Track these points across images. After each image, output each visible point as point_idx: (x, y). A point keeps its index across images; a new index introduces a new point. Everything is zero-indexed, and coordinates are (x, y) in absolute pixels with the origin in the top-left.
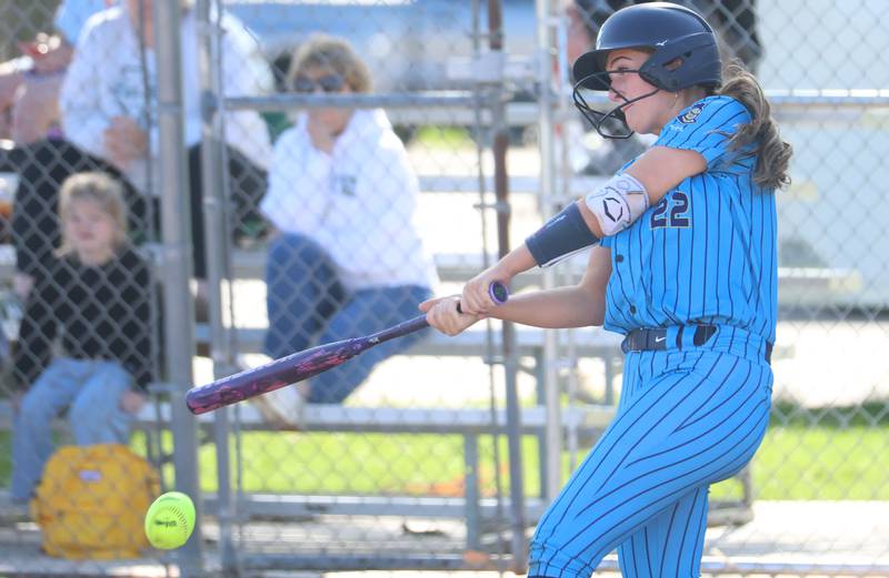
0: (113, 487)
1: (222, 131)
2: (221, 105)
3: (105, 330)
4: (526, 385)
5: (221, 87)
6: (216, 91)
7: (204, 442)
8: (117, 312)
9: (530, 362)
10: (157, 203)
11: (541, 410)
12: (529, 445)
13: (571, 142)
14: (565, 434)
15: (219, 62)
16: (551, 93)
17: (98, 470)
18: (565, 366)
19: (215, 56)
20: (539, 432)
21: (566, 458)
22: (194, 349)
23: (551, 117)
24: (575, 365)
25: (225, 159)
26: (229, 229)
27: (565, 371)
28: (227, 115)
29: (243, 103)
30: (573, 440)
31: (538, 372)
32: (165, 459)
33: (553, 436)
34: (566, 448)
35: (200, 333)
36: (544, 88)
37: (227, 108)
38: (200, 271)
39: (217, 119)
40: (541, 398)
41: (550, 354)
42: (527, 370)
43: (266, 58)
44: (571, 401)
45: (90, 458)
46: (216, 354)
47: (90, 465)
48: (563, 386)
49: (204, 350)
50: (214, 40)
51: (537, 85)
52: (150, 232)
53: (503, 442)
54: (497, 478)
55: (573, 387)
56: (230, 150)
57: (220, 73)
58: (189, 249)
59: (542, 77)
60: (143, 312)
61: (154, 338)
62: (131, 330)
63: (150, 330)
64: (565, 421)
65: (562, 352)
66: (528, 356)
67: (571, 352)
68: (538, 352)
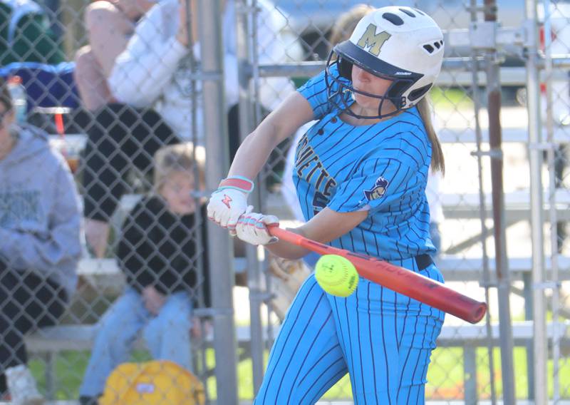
0: (164, 396)
1: (257, 95)
2: (256, 73)
4: (517, 304)
5: (256, 57)
6: (251, 61)
7: (242, 358)
9: (520, 285)
11: (530, 323)
12: (519, 355)
13: (554, 97)
14: (550, 347)
15: (254, 35)
16: (538, 56)
17: (151, 382)
18: (549, 287)
19: (251, 32)
20: (528, 344)
21: (550, 364)
22: (233, 279)
23: (537, 77)
24: (559, 286)
26: (263, 177)
27: (549, 292)
28: (261, 81)
29: (275, 70)
30: (556, 349)
31: (527, 293)
32: (209, 373)
33: (540, 347)
34: (550, 357)
35: (238, 265)
36: (531, 53)
37: (261, 76)
39: (252, 82)
40: (529, 314)
41: (537, 277)
42: (517, 291)
43: (294, 32)
44: (553, 317)
45: (143, 373)
46: (252, 283)
47: (145, 379)
49: (241, 280)
50: (250, 18)
51: (525, 50)
53: (497, 353)
54: (492, 382)
55: (556, 305)
57: (255, 45)
59: (529, 43)
61: (199, 270)
63: (195, 264)
64: (549, 334)
65: (547, 276)
66: (517, 279)
67: (555, 276)
68: (527, 276)
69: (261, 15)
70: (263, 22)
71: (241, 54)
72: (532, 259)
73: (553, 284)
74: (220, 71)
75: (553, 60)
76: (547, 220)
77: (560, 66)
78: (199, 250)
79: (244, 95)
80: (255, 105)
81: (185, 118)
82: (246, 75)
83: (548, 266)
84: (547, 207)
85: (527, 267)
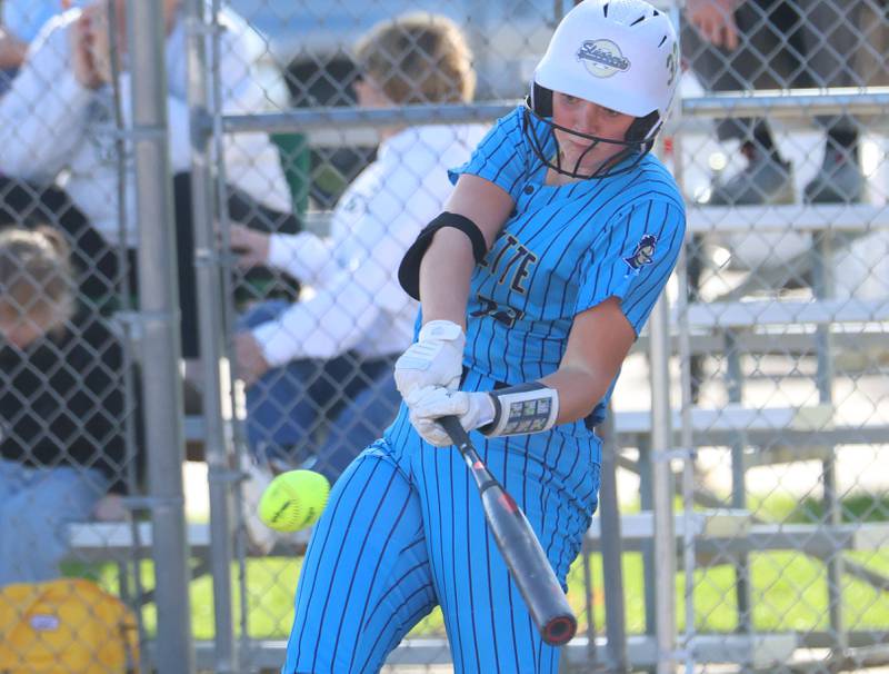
0: (75, 635)
1: (220, 161)
2: (217, 127)
3: (63, 427)
5: (218, 101)
6: (211, 108)
7: (197, 573)
8: (80, 405)
9: (632, 454)
10: (132, 255)
11: (648, 516)
12: (632, 564)
13: (686, 160)
14: (680, 552)
15: (216, 68)
17: (55, 614)
18: (677, 456)
19: (210, 62)
20: (645, 547)
21: (680, 579)
22: (182, 450)
24: (693, 456)
25: (224, 197)
26: (229, 288)
27: (678, 465)
28: (226, 139)
29: (248, 122)
30: (690, 556)
31: (643, 468)
32: (146, 597)
33: (663, 550)
34: (680, 568)
35: (190, 428)
37: (225, 130)
38: (191, 348)
39: (212, 146)
40: (647, 498)
41: (659, 442)
42: (628, 465)
43: (278, 65)
44: (685, 504)
45: (43, 599)
46: (212, 456)
47: (45, 608)
48: (676, 483)
49: (196, 452)
50: (209, 41)
52: (124, 297)
53: (597, 562)
54: (589, 608)
55: (689, 485)
56: (230, 188)
60: (115, 403)
61: (129, 437)
62: (98, 427)
63: (123, 426)
64: (678, 531)
65: (675, 440)
66: (631, 446)
67: (687, 440)
68: (643, 440)
69: (225, 37)
70: (230, 48)
71: (195, 98)
72: (652, 413)
73: (683, 452)
74: (161, 124)
75: (684, 102)
76: (675, 353)
77: (694, 112)
78: (129, 405)
79: (199, 161)
80: (216, 182)
81: (108, 199)
82: (203, 131)
83: (677, 424)
84: (674, 332)
85: (643, 426)
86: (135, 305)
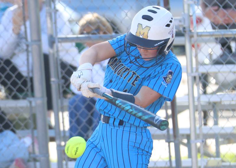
2: (56, 41)
5: (56, 33)
6: (54, 35)
9: (185, 141)
10: (32, 79)
11: (190, 160)
15: (55, 23)
16: (190, 31)
18: (198, 142)
19: (53, 21)
22: (48, 139)
23: (190, 42)
25: (59, 62)
26: (61, 91)
27: (199, 145)
28: (59, 45)
31: (188, 145)
35: (51, 133)
36: (187, 29)
37: (59, 42)
39: (55, 45)
40: (190, 156)
41: (193, 137)
42: (184, 144)
44: (201, 156)
46: (57, 141)
48: (198, 150)
49: (53, 140)
50: (53, 14)
51: (184, 28)
52: (29, 93)
55: (202, 150)
57: (56, 27)
58: (45, 99)
59: (186, 26)
64: (199, 164)
65: (197, 137)
66: (184, 138)
67: (201, 137)
68: (188, 137)
69: (58, 13)
70: (60, 17)
71: (49, 32)
72: (190, 129)
73: (200, 141)
74: (39, 40)
75: (198, 33)
76: (197, 110)
77: (201, 36)
79: (51, 51)
82: (52, 42)
83: (198, 132)
84: (196, 103)
85: (188, 132)
86: (33, 96)
